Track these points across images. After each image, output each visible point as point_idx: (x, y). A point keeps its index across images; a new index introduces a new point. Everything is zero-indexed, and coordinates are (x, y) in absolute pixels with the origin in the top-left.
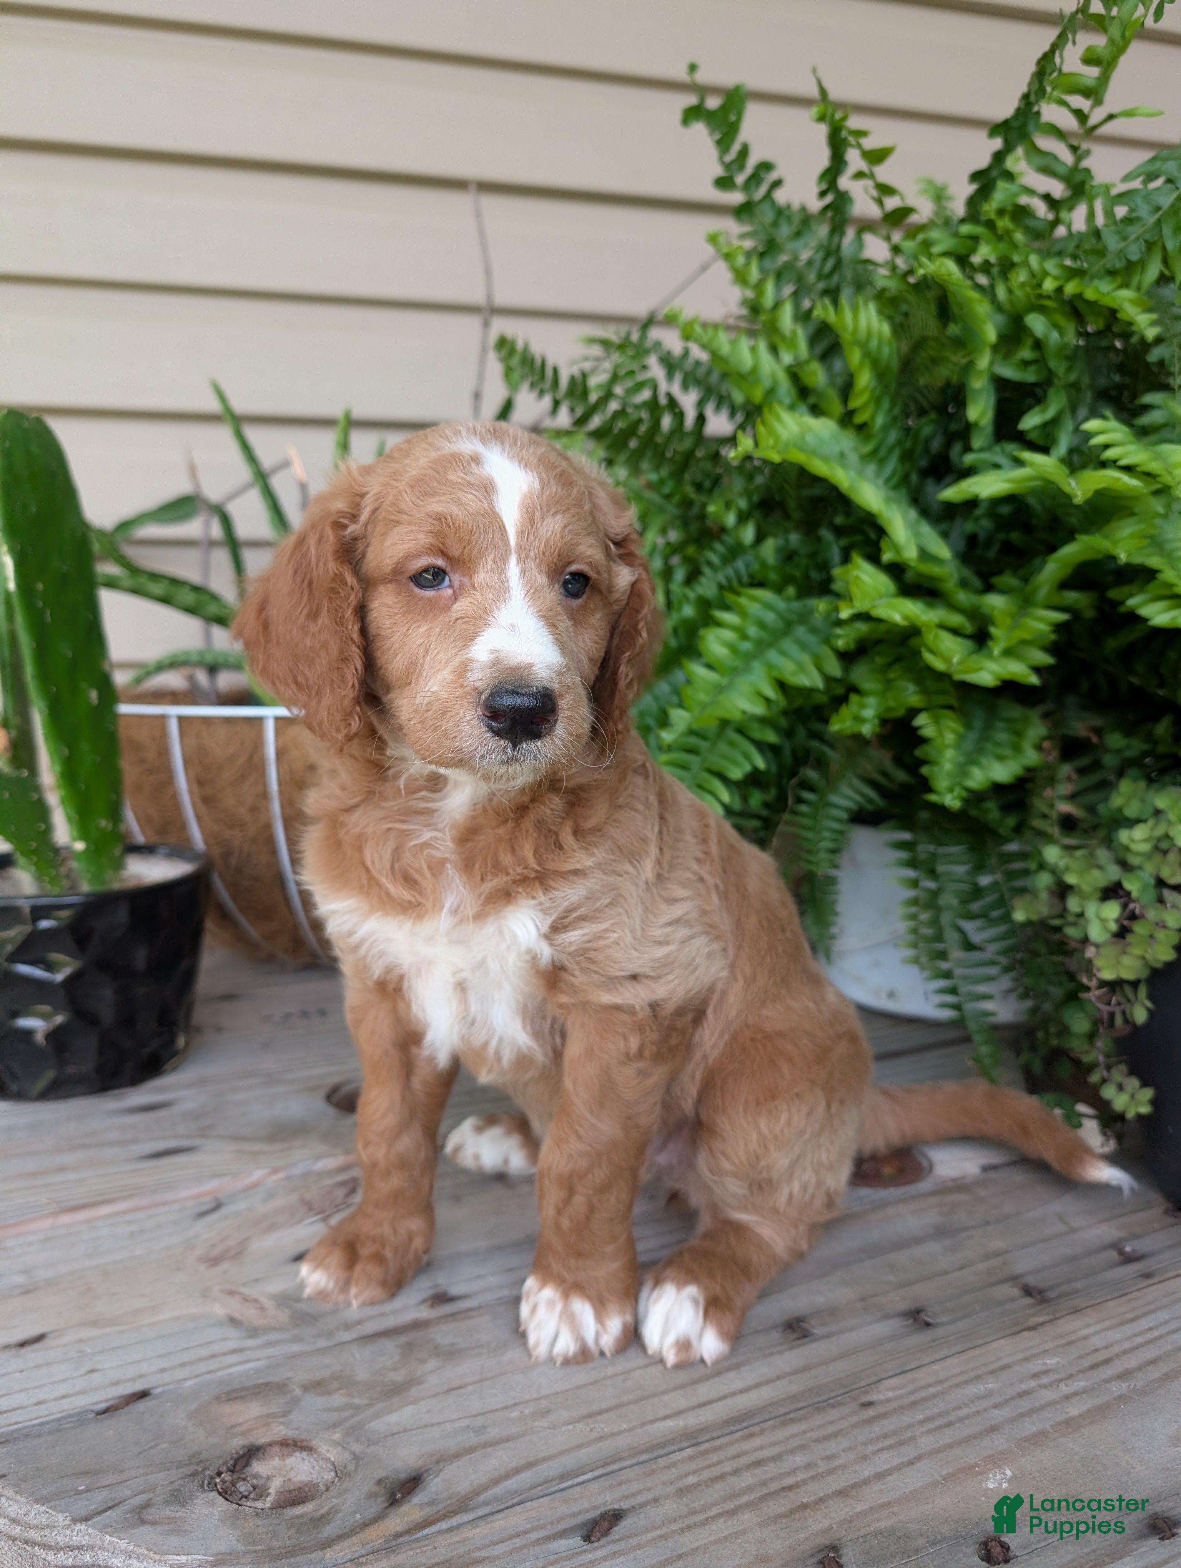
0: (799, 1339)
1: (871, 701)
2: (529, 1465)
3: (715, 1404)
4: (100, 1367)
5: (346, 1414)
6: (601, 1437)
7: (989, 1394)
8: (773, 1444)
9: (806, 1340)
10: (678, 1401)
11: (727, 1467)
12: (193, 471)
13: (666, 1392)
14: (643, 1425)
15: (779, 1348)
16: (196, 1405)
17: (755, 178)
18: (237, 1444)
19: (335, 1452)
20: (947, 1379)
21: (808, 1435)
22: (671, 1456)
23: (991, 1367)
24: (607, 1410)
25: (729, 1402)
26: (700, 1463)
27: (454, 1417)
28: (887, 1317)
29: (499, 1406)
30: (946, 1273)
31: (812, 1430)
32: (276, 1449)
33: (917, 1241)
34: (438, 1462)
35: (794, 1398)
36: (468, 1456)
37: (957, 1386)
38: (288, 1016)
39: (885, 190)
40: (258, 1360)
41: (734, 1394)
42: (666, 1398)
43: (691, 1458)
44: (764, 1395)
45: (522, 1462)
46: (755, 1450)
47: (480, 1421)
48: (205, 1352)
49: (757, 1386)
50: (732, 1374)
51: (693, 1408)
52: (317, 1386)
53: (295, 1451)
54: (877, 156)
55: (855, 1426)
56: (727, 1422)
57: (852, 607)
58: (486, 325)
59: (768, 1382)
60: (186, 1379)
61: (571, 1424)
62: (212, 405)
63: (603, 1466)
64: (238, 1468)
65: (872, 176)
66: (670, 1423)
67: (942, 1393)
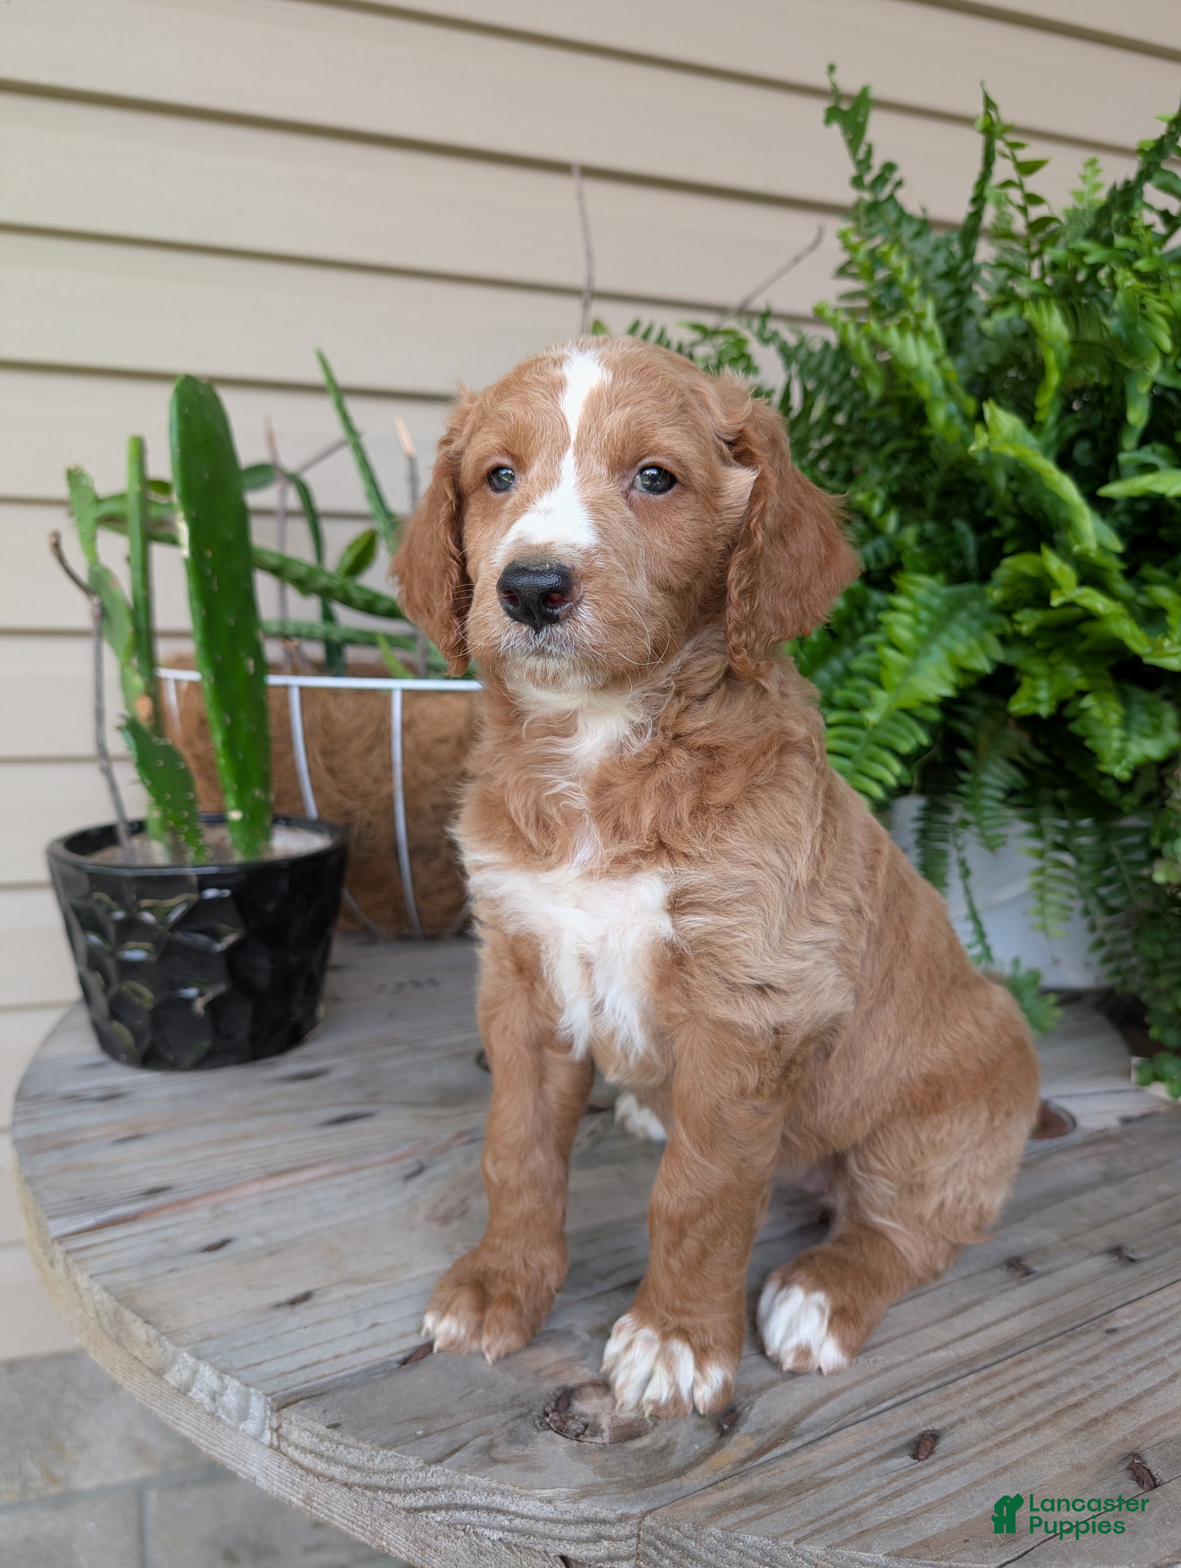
0: (1022, 1276)
1: (1043, 683)
2: (833, 1395)
3: (975, 1336)
4: (380, 1320)
6: (887, 1368)
8: (1045, 1368)
9: (1031, 1276)
10: (940, 1334)
11: (1012, 1390)
12: (271, 439)
13: (926, 1326)
14: (918, 1356)
17: (881, 179)
18: (550, 1386)
21: (1071, 1359)
22: (959, 1381)
26: (986, 1387)
28: (1093, 1254)
30: (1130, 1214)
31: (1073, 1355)
32: (590, 1390)
35: (1042, 1327)
36: (773, 1389)
38: (400, 986)
39: (1034, 199)
41: (987, 1326)
43: (977, 1383)
46: (1030, 1374)
49: (1005, 1318)
51: (957, 1340)
54: (1028, 168)
55: (1109, 1350)
56: (994, 1350)
57: (1063, 595)
58: (586, 306)
59: (1013, 1315)
62: (317, 376)
63: (900, 1394)
64: (561, 1408)
65: (1021, 186)
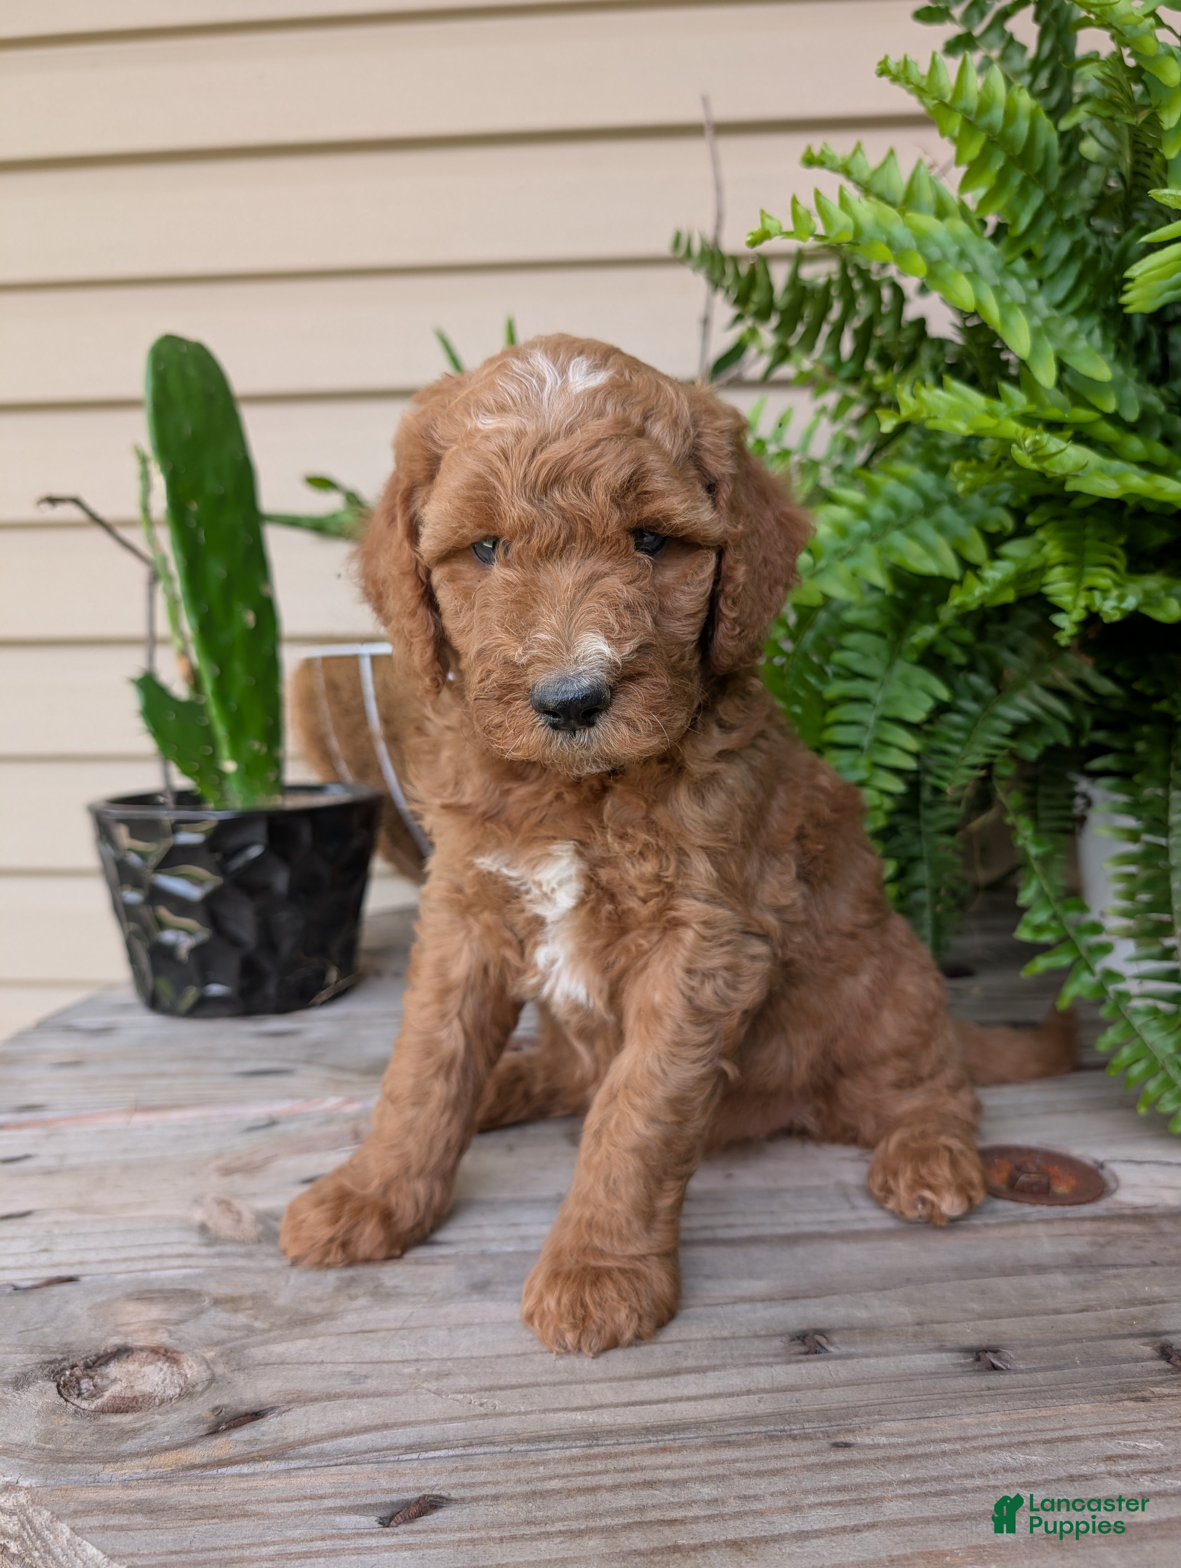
0: (806, 1353)
2: (386, 1426)
3: (648, 1407)
4: (54, 1248)
5: (238, 1334)
6: (486, 1415)
7: (1028, 1467)
8: (685, 1466)
9: (813, 1356)
15: (771, 1359)
16: (105, 1298)
18: (112, 1342)
19: (196, 1369)
20: (975, 1438)
21: (738, 1465)
23: (1049, 1435)
24: (513, 1387)
25: (667, 1407)
27: (342, 1360)
28: (941, 1349)
29: (398, 1358)
30: (1057, 1312)
32: (144, 1354)
33: (1040, 1269)
34: (289, 1402)
35: (753, 1419)
36: (326, 1403)
37: (985, 1449)
40: (197, 1267)
41: (680, 1400)
42: (591, 1388)
44: (720, 1408)
45: (379, 1421)
46: (657, 1468)
47: (366, 1369)
48: (155, 1251)
49: (715, 1396)
50: (691, 1377)
51: (617, 1405)
52: (231, 1303)
53: (159, 1360)
55: (809, 1468)
56: (648, 1430)
59: (731, 1395)
60: (117, 1273)
61: (461, 1393)
63: (464, 1446)
64: (95, 1365)
66: (579, 1416)
67: (957, 1453)
